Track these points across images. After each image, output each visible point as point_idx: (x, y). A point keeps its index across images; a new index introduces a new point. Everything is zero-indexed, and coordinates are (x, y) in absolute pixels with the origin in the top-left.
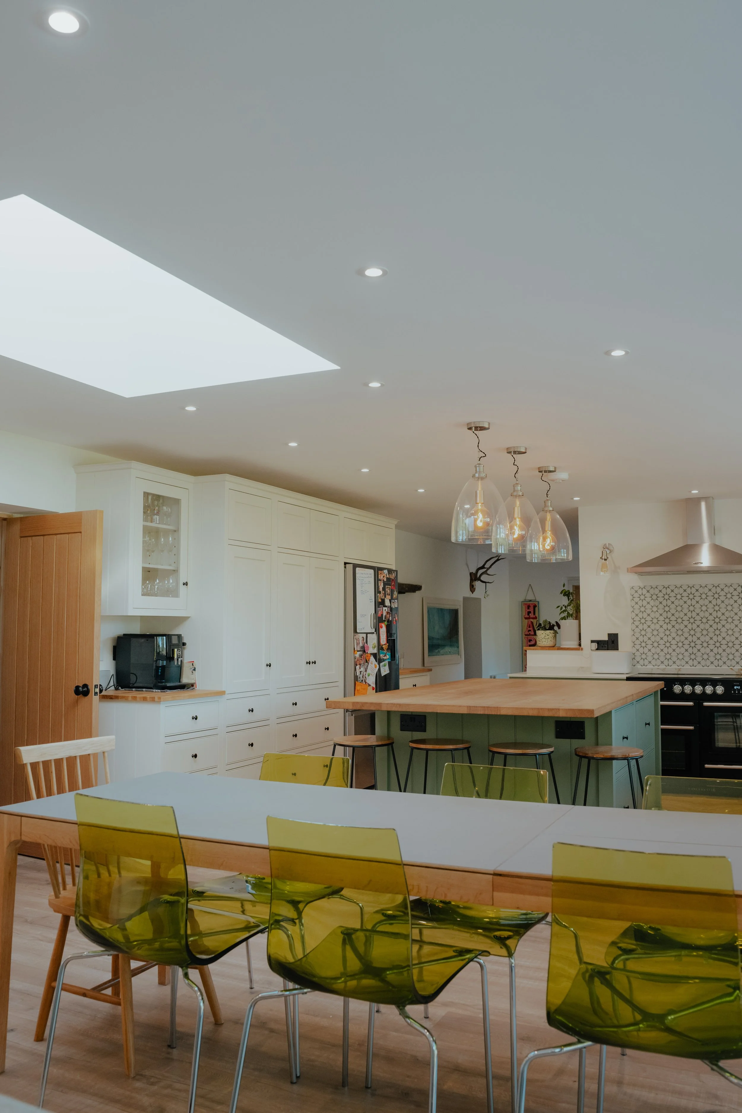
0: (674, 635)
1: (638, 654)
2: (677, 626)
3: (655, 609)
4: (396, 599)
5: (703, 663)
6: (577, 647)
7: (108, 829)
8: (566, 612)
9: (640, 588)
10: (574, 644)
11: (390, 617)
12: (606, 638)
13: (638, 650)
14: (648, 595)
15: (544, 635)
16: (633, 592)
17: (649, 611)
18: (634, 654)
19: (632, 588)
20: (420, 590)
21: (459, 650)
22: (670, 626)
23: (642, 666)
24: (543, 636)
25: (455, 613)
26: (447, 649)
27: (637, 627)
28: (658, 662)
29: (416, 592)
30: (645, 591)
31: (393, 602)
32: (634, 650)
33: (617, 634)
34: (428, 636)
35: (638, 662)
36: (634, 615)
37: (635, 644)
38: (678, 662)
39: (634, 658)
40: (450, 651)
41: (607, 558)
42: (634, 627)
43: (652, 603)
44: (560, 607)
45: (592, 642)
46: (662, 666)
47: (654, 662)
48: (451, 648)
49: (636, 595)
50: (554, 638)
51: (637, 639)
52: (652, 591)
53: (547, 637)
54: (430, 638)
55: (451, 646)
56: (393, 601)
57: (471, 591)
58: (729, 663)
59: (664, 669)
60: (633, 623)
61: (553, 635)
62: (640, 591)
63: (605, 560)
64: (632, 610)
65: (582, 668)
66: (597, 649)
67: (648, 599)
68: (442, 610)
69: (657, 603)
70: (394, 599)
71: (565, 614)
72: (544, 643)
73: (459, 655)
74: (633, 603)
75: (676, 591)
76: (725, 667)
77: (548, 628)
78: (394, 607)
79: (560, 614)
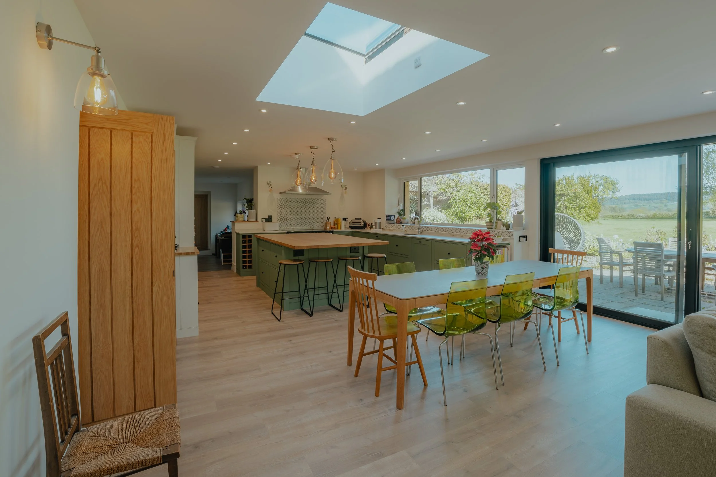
0: (292, 216)
2: (293, 213)
3: (286, 207)
5: (301, 226)
6: (255, 221)
7: (465, 291)
10: (254, 220)
12: (267, 217)
14: (283, 201)
16: (278, 200)
17: (283, 207)
22: (291, 213)
23: (281, 227)
28: (286, 226)
30: (282, 200)
32: (278, 222)
33: (272, 216)
36: (278, 209)
37: (278, 220)
38: (293, 226)
43: (285, 204)
45: (262, 219)
46: (288, 227)
47: (285, 226)
49: (279, 201)
51: (279, 217)
52: (285, 200)
58: (309, 226)
59: (288, 228)
60: (278, 212)
62: (281, 200)
64: (278, 207)
65: (258, 229)
66: (264, 222)
67: (284, 203)
69: (287, 204)
74: (278, 204)
75: (293, 200)
76: (308, 227)
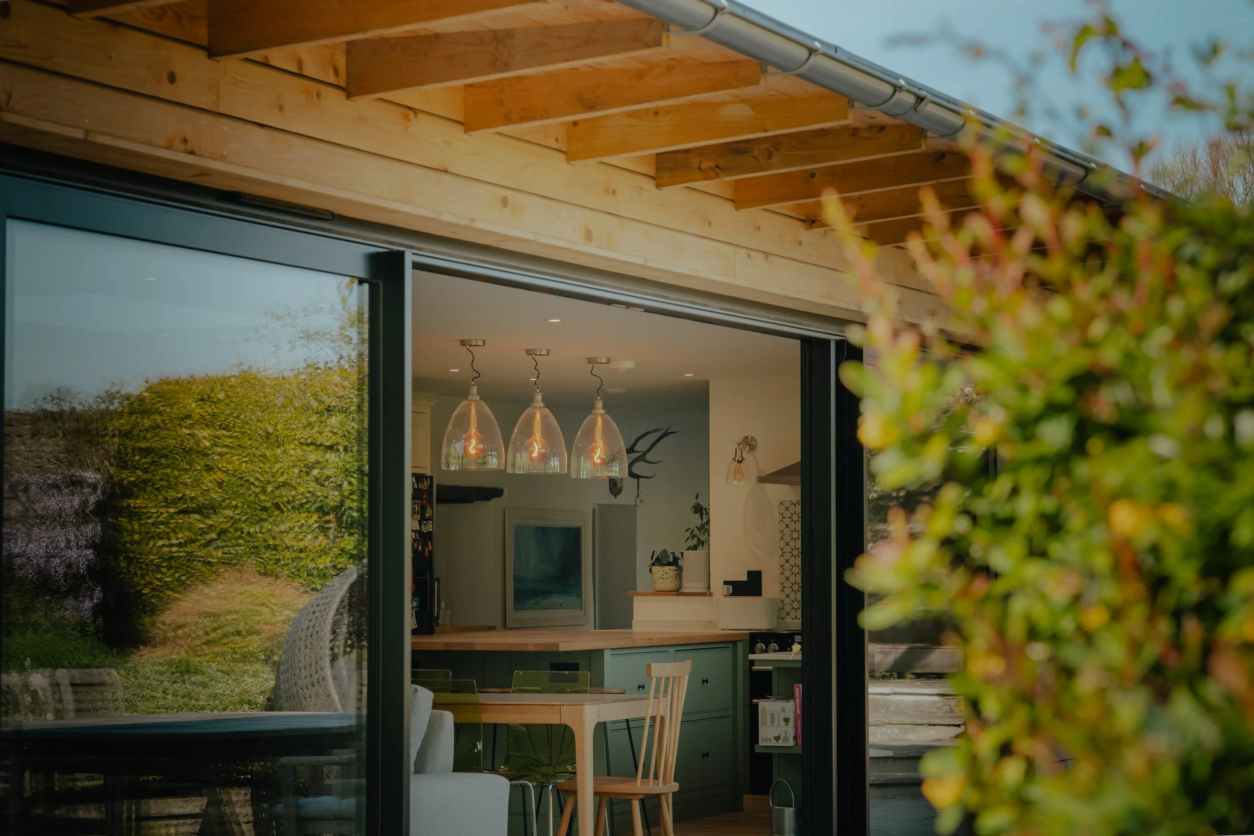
1: (787, 601)
4: (430, 520)
6: (705, 591)
8: (696, 539)
9: (792, 503)
10: (701, 587)
11: (420, 547)
12: (744, 578)
13: (788, 596)
15: (661, 573)
16: (783, 509)
18: (783, 601)
19: (782, 503)
20: (499, 497)
21: (582, 602)
23: (793, 619)
24: (659, 575)
25: (573, 536)
26: (555, 599)
27: (787, 561)
29: (493, 500)
30: (798, 509)
31: (425, 524)
32: (783, 597)
34: (514, 575)
35: (788, 614)
36: (783, 544)
37: (784, 587)
39: (783, 608)
40: (560, 602)
41: (743, 459)
42: (783, 561)
44: (690, 531)
45: (726, 583)
48: (563, 597)
49: (787, 514)
50: (676, 577)
51: (787, 579)
53: (666, 576)
54: (517, 579)
55: (564, 593)
56: (425, 522)
57: (612, 492)
60: (782, 555)
61: (676, 572)
62: (792, 509)
63: (740, 462)
64: (781, 535)
66: (732, 595)
68: (544, 529)
70: (427, 520)
71: (695, 542)
72: (661, 585)
73: (581, 608)
74: (783, 526)
77: (665, 563)
78: (426, 531)
79: (687, 540)
